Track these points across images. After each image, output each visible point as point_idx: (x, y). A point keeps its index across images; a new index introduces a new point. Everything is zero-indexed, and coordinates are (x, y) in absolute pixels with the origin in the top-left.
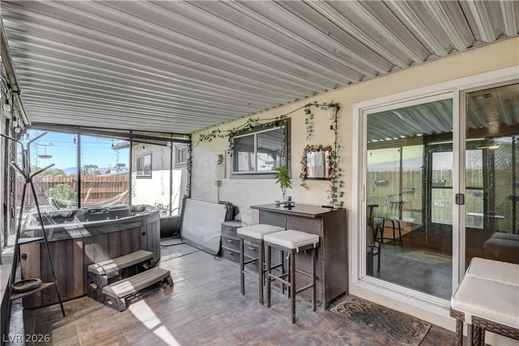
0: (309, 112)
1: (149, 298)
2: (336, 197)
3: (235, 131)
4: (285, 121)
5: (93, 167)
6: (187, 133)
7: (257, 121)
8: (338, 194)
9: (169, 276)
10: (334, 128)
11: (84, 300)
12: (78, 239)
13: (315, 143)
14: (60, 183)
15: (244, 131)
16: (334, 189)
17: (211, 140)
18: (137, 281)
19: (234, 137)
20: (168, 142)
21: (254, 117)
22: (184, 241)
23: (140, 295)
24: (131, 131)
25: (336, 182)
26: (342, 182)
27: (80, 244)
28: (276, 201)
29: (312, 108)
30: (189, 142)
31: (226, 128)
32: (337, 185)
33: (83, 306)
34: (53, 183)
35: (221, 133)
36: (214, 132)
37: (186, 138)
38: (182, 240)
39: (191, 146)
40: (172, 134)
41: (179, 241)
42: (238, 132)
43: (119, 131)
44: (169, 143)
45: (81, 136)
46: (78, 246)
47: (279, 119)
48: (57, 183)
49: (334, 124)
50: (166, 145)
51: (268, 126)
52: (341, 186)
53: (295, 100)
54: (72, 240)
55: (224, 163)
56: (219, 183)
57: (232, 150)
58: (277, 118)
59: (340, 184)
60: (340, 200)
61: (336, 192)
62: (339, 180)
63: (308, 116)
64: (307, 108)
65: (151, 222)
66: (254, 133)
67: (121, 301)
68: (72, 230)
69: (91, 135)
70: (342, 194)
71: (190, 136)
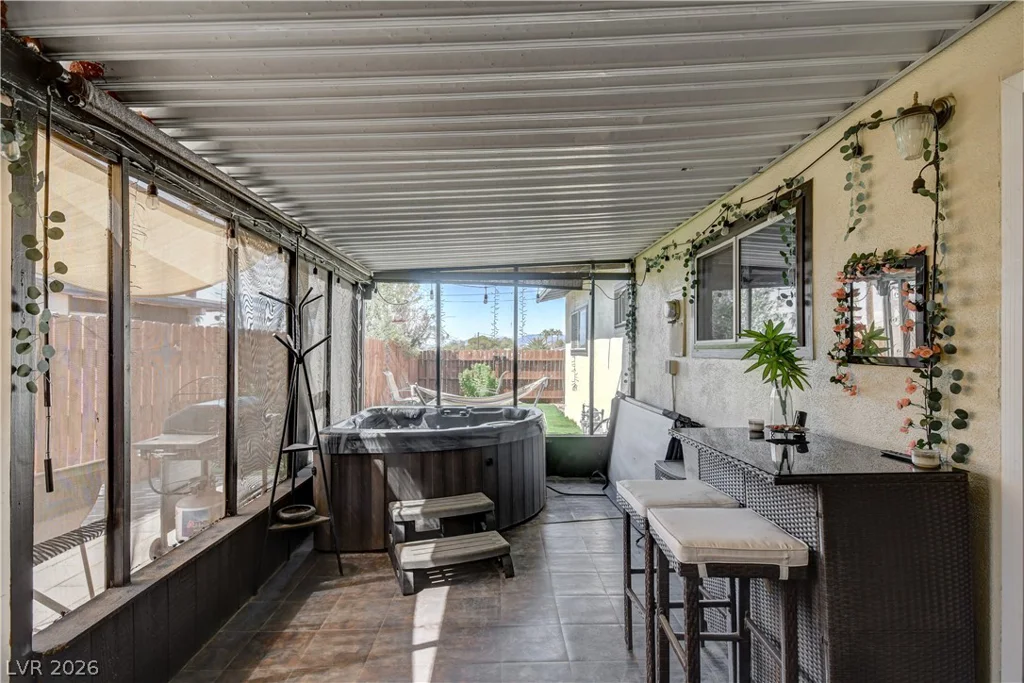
0: (858, 151)
1: (459, 586)
2: (937, 425)
3: (697, 243)
4: (799, 193)
5: (555, 333)
6: (627, 258)
7: (739, 206)
8: (946, 415)
9: (508, 555)
10: (930, 186)
11: (380, 558)
12: (378, 456)
13: (876, 244)
14: (479, 362)
15: (715, 238)
16: (934, 397)
17: (662, 267)
18: (446, 548)
19: (698, 256)
20: (585, 282)
21: (733, 199)
22: (608, 491)
23: (450, 577)
24: (516, 266)
25: (937, 373)
26: (958, 374)
27: (379, 463)
28: (750, 423)
29: (867, 137)
30: (632, 276)
31: (685, 235)
32: (942, 384)
33: (373, 567)
34: (470, 362)
35: (678, 250)
36: (665, 248)
37: (626, 269)
38: (604, 489)
39: (634, 285)
40: (593, 263)
41: (598, 489)
42: (705, 243)
43: (497, 270)
44: (587, 284)
45: (442, 285)
46: (377, 467)
47: (785, 190)
48: (475, 362)
49: (930, 176)
50: (580, 288)
51: (760, 215)
52: (956, 389)
53: (817, 123)
54: (369, 456)
55: (681, 320)
56: (674, 369)
57: (693, 287)
58: (779, 189)
59: (953, 381)
60: (953, 437)
61: (938, 410)
62: (947, 367)
63: (854, 165)
64: (852, 139)
65: (508, 441)
66: (733, 240)
67: (405, 576)
68: (368, 439)
69: (455, 283)
70: (962, 420)
71: (632, 263)
